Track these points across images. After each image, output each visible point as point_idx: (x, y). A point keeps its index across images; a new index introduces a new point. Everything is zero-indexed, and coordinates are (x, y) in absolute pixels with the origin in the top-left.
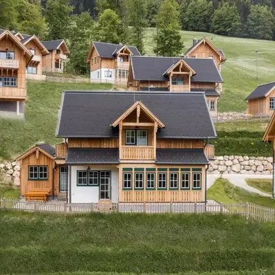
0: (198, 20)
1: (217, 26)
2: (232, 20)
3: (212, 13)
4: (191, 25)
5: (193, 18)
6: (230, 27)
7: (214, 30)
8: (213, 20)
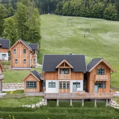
0: (98, 13)
1: (106, 16)
2: (113, 12)
3: (104, 9)
4: (95, 15)
5: (95, 12)
6: (112, 16)
7: (105, 17)
8: (104, 13)
